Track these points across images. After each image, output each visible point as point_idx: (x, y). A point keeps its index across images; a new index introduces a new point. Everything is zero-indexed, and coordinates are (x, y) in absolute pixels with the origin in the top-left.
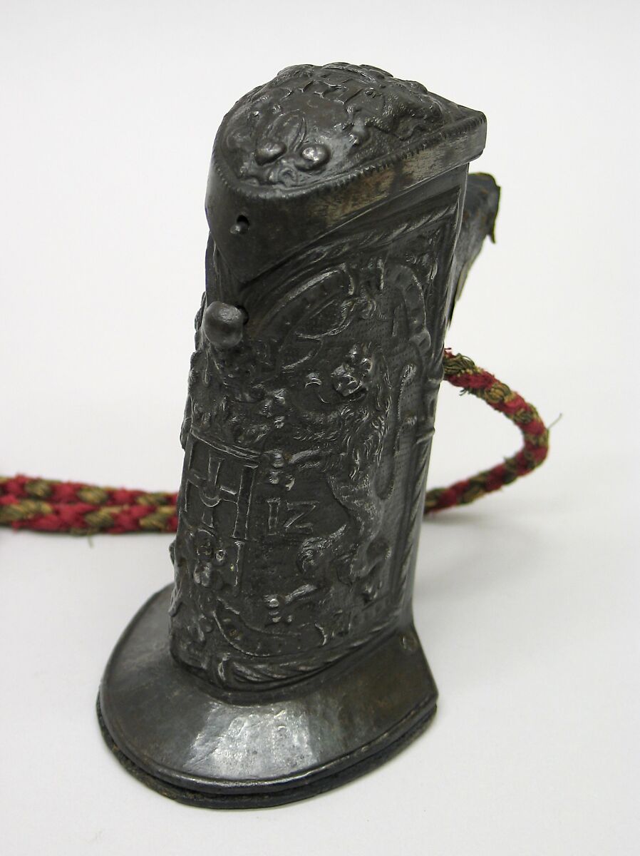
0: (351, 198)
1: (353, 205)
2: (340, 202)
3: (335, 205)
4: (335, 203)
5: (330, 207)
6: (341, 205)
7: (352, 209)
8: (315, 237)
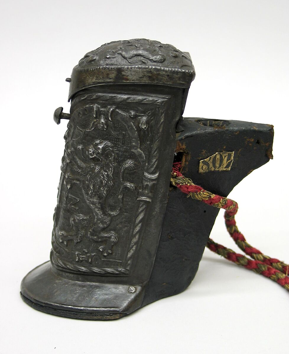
0: (95, 76)
1: (96, 79)
2: (91, 76)
3: (89, 77)
4: (89, 76)
5: (87, 77)
6: (91, 78)
7: (96, 81)
8: (82, 88)
